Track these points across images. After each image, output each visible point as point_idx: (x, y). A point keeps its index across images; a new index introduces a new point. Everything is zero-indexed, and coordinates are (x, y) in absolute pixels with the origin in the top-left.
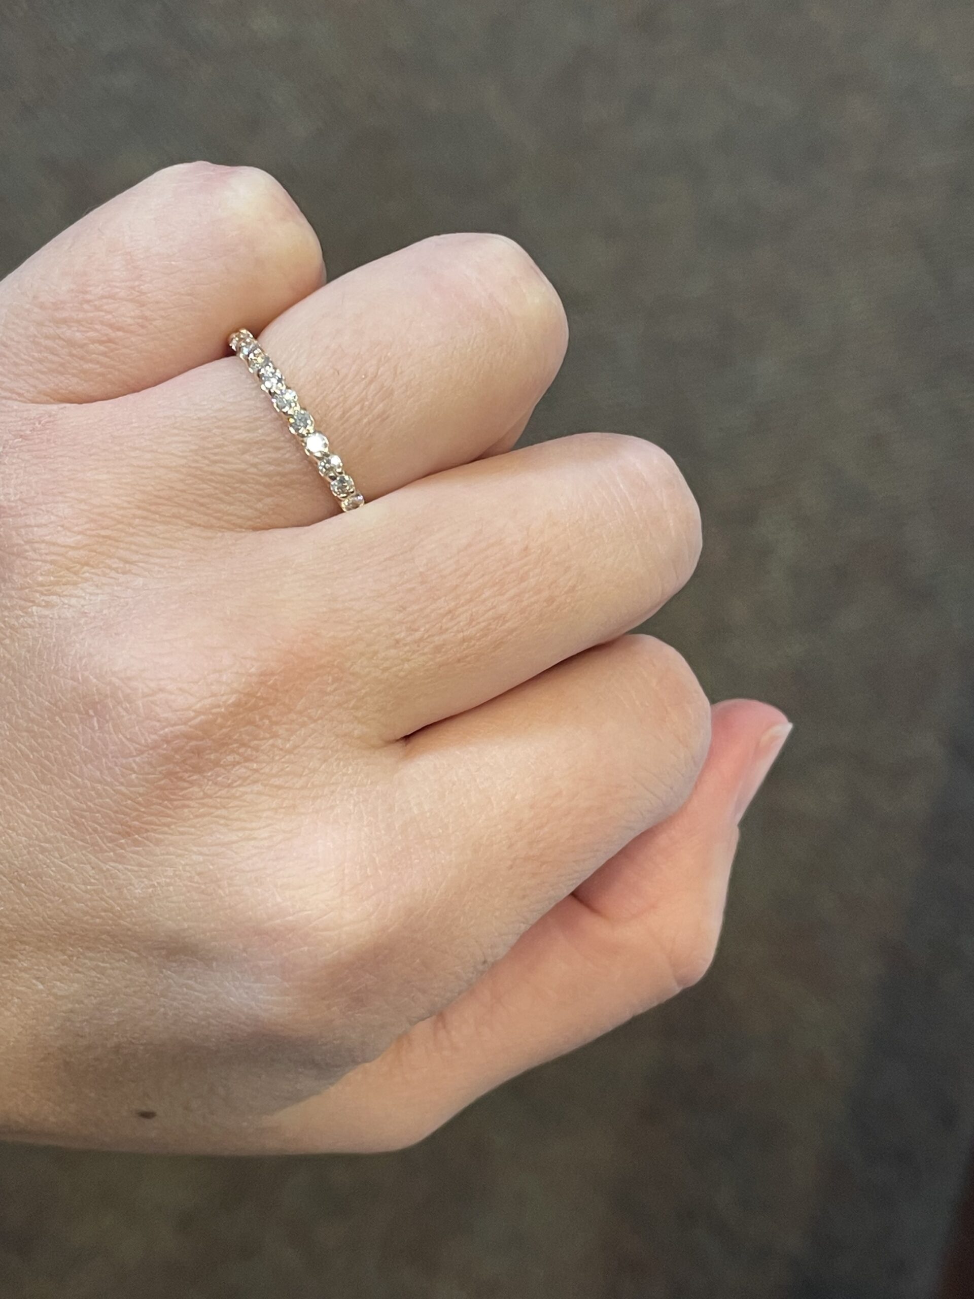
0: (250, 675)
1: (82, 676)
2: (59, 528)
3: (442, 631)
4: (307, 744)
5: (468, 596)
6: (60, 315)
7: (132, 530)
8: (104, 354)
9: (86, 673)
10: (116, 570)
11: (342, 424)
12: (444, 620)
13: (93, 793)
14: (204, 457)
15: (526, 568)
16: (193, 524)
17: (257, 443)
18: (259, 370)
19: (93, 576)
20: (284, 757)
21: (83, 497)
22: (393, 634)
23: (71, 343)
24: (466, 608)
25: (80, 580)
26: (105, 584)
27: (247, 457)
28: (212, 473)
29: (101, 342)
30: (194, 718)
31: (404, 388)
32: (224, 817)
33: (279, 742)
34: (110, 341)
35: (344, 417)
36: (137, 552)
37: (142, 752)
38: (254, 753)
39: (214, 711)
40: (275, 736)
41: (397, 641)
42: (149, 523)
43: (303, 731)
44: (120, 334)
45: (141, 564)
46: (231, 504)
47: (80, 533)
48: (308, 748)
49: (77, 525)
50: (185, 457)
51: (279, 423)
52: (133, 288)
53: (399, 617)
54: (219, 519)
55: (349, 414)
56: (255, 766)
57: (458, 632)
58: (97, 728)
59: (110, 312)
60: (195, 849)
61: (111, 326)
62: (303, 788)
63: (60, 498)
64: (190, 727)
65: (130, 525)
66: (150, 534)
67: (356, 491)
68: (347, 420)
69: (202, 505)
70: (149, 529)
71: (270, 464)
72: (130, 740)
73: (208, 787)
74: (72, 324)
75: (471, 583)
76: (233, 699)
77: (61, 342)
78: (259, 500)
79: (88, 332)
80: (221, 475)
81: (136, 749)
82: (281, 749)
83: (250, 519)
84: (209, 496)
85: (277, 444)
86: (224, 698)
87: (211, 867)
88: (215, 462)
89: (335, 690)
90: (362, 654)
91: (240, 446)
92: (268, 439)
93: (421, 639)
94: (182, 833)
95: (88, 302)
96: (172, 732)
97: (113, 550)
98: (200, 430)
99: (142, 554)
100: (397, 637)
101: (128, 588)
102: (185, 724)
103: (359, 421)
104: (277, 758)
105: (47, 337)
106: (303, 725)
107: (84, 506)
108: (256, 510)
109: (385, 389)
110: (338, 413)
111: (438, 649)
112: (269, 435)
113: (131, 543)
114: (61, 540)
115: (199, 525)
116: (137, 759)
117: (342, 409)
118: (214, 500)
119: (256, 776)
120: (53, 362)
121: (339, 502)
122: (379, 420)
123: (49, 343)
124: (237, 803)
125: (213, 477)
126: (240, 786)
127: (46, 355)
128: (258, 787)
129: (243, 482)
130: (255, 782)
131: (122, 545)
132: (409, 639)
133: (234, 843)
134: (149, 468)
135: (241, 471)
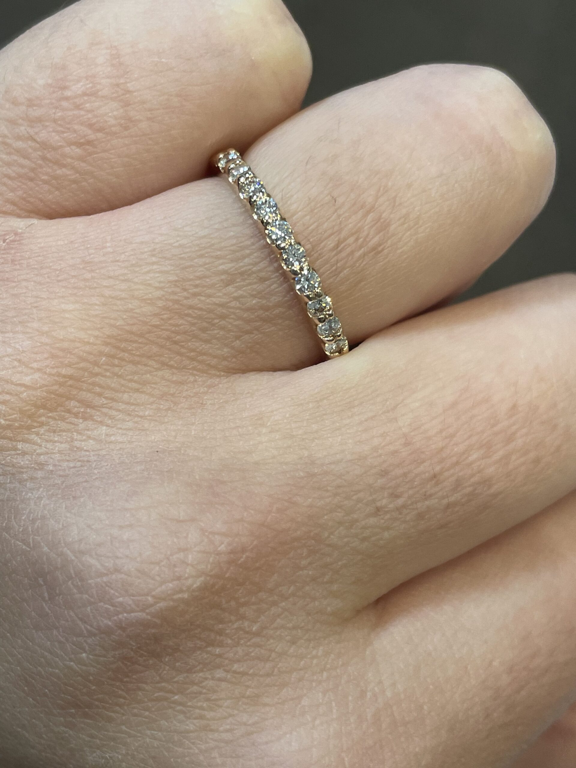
0: (219, 554)
1: (33, 539)
2: (16, 363)
3: (427, 497)
4: (275, 625)
5: (454, 459)
6: (36, 113)
7: (97, 370)
8: (81, 159)
9: (38, 538)
10: (76, 415)
12: (429, 486)
13: (42, 660)
14: (185, 290)
15: (514, 428)
16: (164, 364)
17: (242, 274)
19: (50, 420)
20: (249, 640)
21: (45, 328)
22: (374, 501)
23: (44, 146)
24: (452, 471)
25: (35, 424)
26: (64, 431)
27: (230, 289)
28: (191, 307)
29: (79, 145)
30: (152, 605)
31: (403, 220)
32: (181, 704)
33: (246, 624)
34: (89, 143)
35: (338, 248)
36: (100, 395)
37: (95, 635)
38: (218, 637)
39: (176, 597)
40: (243, 617)
41: (378, 509)
42: (116, 362)
43: (273, 610)
44: (99, 135)
45: (104, 410)
46: (207, 341)
47: (39, 370)
48: (276, 629)
49: (36, 361)
50: (161, 288)
51: (267, 251)
52: (118, 85)
53: (381, 482)
54: (192, 359)
55: (342, 246)
56: (218, 651)
57: (443, 498)
58: (47, 598)
59: (89, 111)
60: (148, 732)
61: (91, 126)
62: (268, 675)
63: (19, 328)
64: (147, 614)
65: (96, 364)
66: (116, 374)
67: (343, 334)
68: (341, 251)
69: (176, 343)
70: (116, 369)
71: (254, 296)
72: (81, 620)
73: (165, 672)
74: (47, 124)
75: (456, 444)
76: (198, 583)
77: (33, 144)
78: (238, 338)
79: (63, 132)
80: (201, 309)
81: (88, 631)
82: (247, 633)
83: (225, 359)
84: (185, 333)
85: (263, 274)
86: (190, 581)
87: (166, 754)
88: (195, 295)
89: (310, 564)
90: (340, 523)
91: (223, 277)
92: (255, 269)
93: (404, 506)
94: (135, 715)
95: (67, 99)
96: (126, 619)
97: (74, 392)
98: (182, 259)
99: (106, 398)
100: (379, 504)
101: (89, 437)
102: (143, 610)
103: (352, 253)
104: (242, 642)
105: (19, 138)
106: (275, 604)
107: (44, 339)
108: (233, 348)
109: (382, 220)
110: (331, 244)
111: (420, 516)
112: (256, 264)
113: (94, 384)
114: (16, 378)
115: (171, 367)
116: (90, 641)
117: (337, 239)
118: (189, 338)
119: (218, 660)
120: (22, 166)
121: (322, 344)
122: (373, 253)
123: (20, 144)
124: (195, 688)
125: (190, 311)
126: (201, 671)
127: (16, 158)
128: (220, 673)
129: (223, 317)
130: (218, 667)
131: (85, 386)
132: (391, 506)
133: (192, 732)
134: (121, 299)
135: (222, 305)
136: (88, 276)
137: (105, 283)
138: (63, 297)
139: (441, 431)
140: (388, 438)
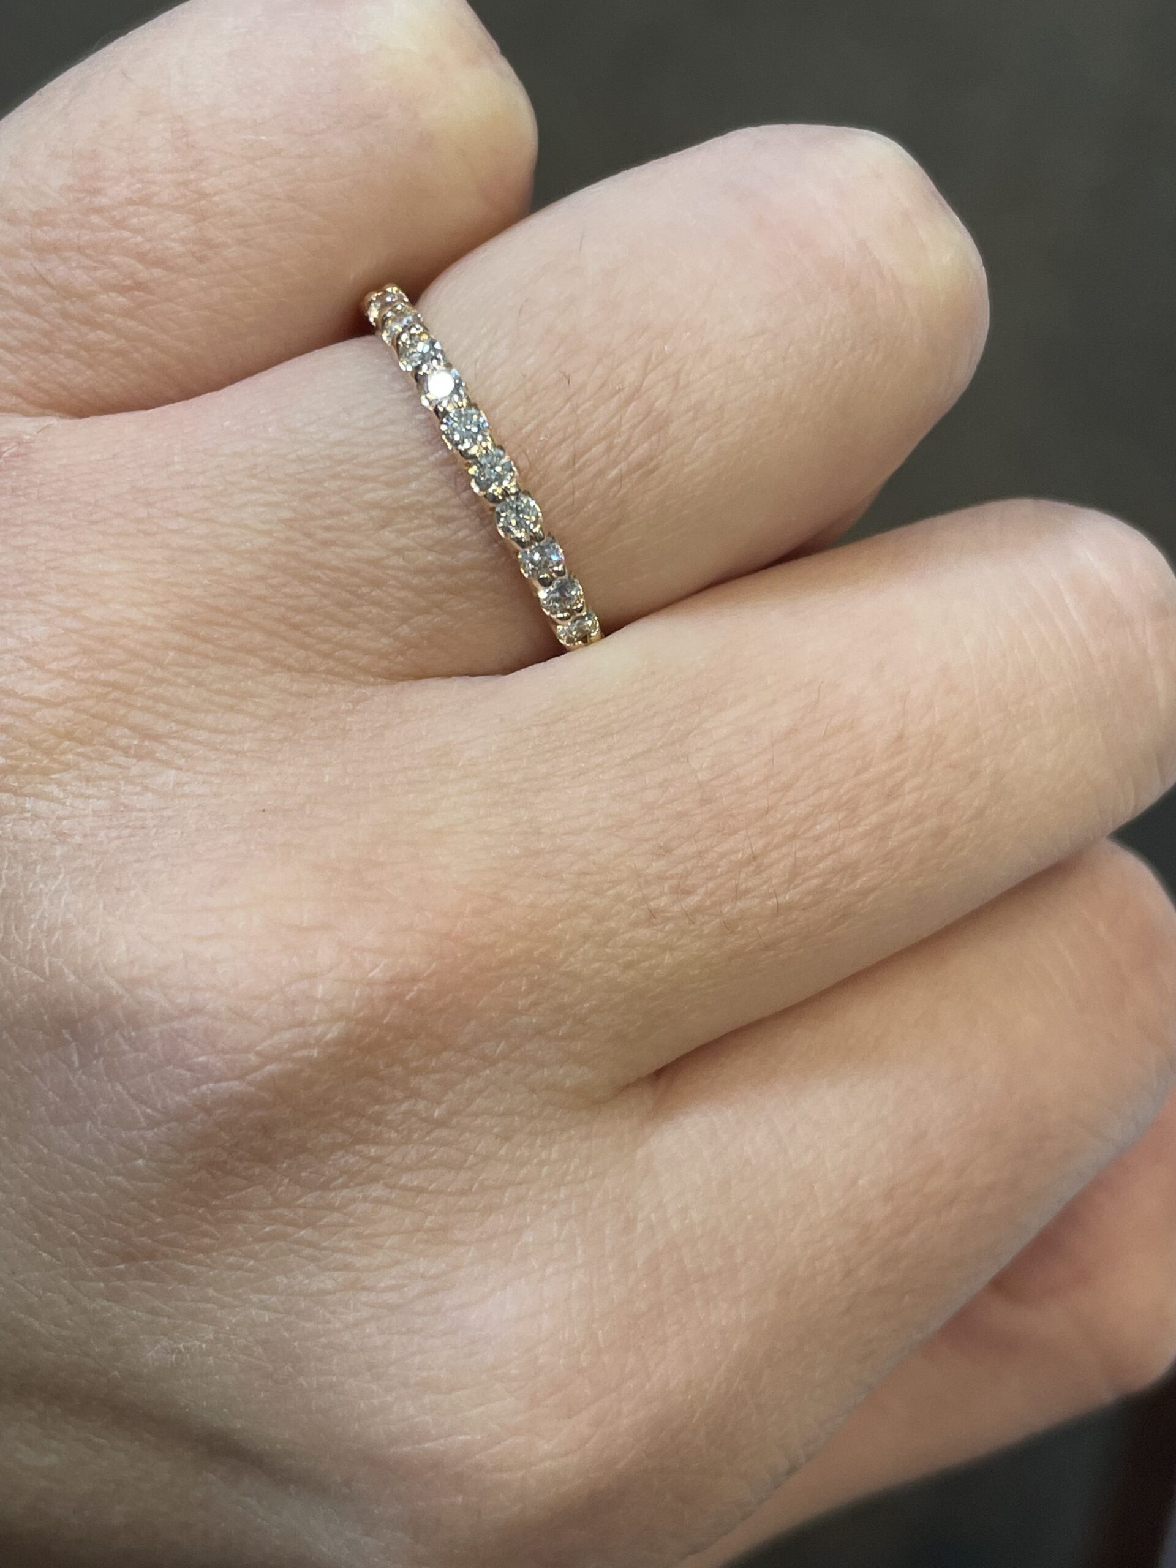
0: (371, 984)
1: (50, 964)
2: (22, 663)
3: (739, 894)
4: (474, 1107)
5: (790, 829)
6: (48, 236)
7: (159, 673)
8: (127, 313)
9: (59, 961)
10: (125, 751)
11: (572, 476)
12: (743, 875)
13: (68, 1177)
14: (309, 535)
15: (899, 775)
16: (276, 663)
17: (406, 508)
18: (418, 368)
19: (81, 759)
20: (428, 1133)
21: (72, 603)
22: (645, 899)
23: (66, 292)
24: (784, 850)
25: (55, 766)
26: (103, 778)
27: (387, 534)
28: (318, 566)
29: (123, 290)
30: (257, 1069)
31: (691, 414)
32: (311, 1244)
33: (421, 1105)
35: (574, 464)
36: (166, 716)
37: (158, 1124)
38: (373, 1128)
39: (300, 1054)
40: (415, 1094)
41: (652, 914)
42: (193, 659)
43: (468, 1083)
44: (159, 273)
45: (174, 742)
46: (351, 625)
47: (61, 674)
48: (476, 1115)
49: (55, 659)
50: (269, 533)
51: (449, 469)
52: (185, 184)
53: (658, 866)
54: (327, 655)
55: (582, 460)
56: (373, 1151)
57: (769, 896)
58: (77, 1064)
59: (137, 231)
60: (255, 1298)
63: (28, 604)
64: (250, 1084)
65: (158, 664)
66: (192, 681)
67: (587, 607)
68: (580, 470)
69: (296, 627)
70: (193, 673)
71: (429, 549)
72: (134, 1097)
73: (282, 1189)
74: (68, 254)
75: (793, 803)
76: (334, 1032)
77: (47, 291)
78: (404, 620)
79: (95, 269)
80: (335, 569)
81: (147, 1117)
82: (424, 1120)
83: (383, 656)
84: (311, 610)
86: (320, 1029)
87: (286, 1335)
88: (326, 543)
89: (535, 1004)
90: (586, 937)
91: (375, 513)
92: (429, 500)
93: (699, 910)
94: (231, 1267)
95: (99, 210)
96: (213, 1092)
97: (122, 711)
98: (300, 481)
99: (177, 722)
100: (652, 904)
101: (146, 788)
102: (240, 1077)
103: (601, 473)
104: (415, 1136)
105: (20, 279)
106: (471, 1071)
107: (70, 623)
108: (397, 637)
109: (654, 414)
110: (562, 457)
111: (729, 927)
112: (430, 493)
113: (155, 698)
114: (22, 687)
115: (290, 669)
116: (149, 1134)
117: (571, 449)
118: (318, 618)
119: (374, 1168)
120: (29, 328)
121: (553, 626)
122: (639, 473)
123: (24, 291)
124: (336, 1217)
125: (319, 573)
126: (344, 1186)
127: (17, 314)
128: (377, 1190)
129: (376, 583)
130: (374, 1179)
131: (140, 702)
132: (676, 908)
133: (330, 1293)
134: (200, 552)
135: (374, 562)
136: (142, 513)
137: (173, 525)
138: (100, 550)
139: (766, 779)
140: (672, 790)
